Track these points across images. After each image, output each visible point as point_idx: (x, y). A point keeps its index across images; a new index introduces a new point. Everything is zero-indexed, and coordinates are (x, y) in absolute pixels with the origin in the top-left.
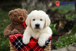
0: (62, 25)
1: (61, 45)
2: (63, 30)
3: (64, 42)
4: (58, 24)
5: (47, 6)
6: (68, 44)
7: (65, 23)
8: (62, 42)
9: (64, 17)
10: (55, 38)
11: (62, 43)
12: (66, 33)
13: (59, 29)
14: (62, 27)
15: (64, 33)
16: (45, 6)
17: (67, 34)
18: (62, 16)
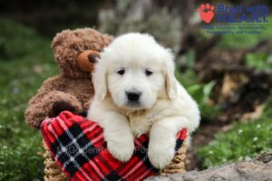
0: (232, 89)
1: (222, 155)
2: (234, 105)
3: (233, 146)
4: (220, 84)
5: (185, 23)
6: (249, 151)
7: (245, 80)
8: (229, 145)
9: (243, 62)
10: (208, 130)
11: (227, 149)
12: (246, 116)
13: (221, 100)
14: (232, 94)
15: (237, 116)
16: (177, 23)
17: (249, 119)
18: (238, 56)
